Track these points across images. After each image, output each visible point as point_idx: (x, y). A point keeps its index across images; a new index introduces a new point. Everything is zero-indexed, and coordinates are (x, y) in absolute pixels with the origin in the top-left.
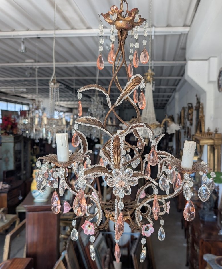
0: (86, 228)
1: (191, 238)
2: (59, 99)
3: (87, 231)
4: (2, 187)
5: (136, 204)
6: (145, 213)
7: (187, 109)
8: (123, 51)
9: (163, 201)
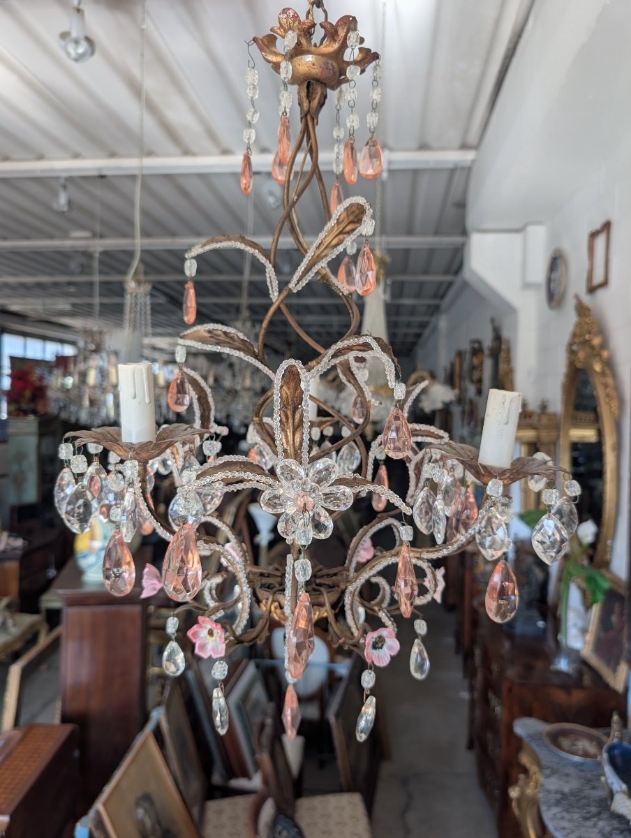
0: (202, 638)
1: (480, 677)
2: (150, 330)
3: (203, 647)
4: (7, 544)
5: (348, 576)
6: (373, 603)
7: (468, 356)
8: (314, 143)
9: (425, 565)
